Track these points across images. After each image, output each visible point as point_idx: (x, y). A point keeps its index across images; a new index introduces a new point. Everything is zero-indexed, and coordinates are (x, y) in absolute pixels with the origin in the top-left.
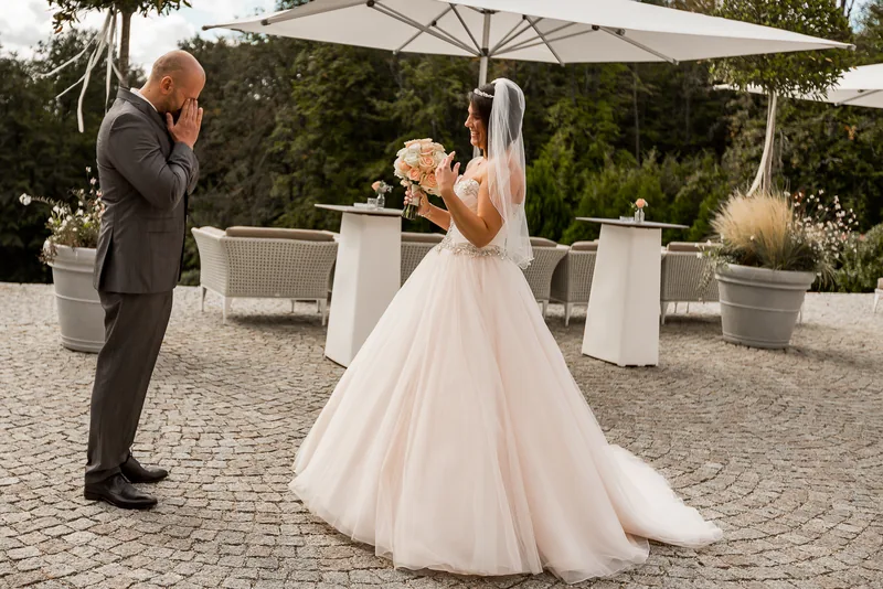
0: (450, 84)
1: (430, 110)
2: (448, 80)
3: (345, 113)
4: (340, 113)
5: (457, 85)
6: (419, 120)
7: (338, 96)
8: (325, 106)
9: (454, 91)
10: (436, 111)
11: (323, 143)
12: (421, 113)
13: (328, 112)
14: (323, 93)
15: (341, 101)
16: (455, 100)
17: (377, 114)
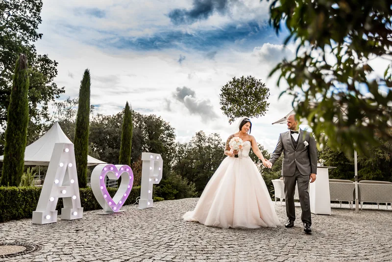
0: (377, 151)
1: (371, 160)
2: (376, 150)
3: (339, 163)
4: (337, 163)
5: (380, 151)
6: (367, 164)
7: (336, 157)
8: (332, 160)
9: (379, 153)
10: (373, 161)
11: (332, 173)
12: (367, 161)
13: (333, 163)
14: (331, 156)
15: (337, 158)
16: (380, 156)
17: (351, 162)
